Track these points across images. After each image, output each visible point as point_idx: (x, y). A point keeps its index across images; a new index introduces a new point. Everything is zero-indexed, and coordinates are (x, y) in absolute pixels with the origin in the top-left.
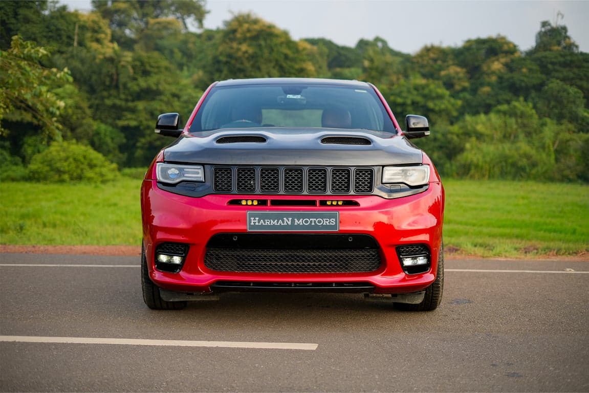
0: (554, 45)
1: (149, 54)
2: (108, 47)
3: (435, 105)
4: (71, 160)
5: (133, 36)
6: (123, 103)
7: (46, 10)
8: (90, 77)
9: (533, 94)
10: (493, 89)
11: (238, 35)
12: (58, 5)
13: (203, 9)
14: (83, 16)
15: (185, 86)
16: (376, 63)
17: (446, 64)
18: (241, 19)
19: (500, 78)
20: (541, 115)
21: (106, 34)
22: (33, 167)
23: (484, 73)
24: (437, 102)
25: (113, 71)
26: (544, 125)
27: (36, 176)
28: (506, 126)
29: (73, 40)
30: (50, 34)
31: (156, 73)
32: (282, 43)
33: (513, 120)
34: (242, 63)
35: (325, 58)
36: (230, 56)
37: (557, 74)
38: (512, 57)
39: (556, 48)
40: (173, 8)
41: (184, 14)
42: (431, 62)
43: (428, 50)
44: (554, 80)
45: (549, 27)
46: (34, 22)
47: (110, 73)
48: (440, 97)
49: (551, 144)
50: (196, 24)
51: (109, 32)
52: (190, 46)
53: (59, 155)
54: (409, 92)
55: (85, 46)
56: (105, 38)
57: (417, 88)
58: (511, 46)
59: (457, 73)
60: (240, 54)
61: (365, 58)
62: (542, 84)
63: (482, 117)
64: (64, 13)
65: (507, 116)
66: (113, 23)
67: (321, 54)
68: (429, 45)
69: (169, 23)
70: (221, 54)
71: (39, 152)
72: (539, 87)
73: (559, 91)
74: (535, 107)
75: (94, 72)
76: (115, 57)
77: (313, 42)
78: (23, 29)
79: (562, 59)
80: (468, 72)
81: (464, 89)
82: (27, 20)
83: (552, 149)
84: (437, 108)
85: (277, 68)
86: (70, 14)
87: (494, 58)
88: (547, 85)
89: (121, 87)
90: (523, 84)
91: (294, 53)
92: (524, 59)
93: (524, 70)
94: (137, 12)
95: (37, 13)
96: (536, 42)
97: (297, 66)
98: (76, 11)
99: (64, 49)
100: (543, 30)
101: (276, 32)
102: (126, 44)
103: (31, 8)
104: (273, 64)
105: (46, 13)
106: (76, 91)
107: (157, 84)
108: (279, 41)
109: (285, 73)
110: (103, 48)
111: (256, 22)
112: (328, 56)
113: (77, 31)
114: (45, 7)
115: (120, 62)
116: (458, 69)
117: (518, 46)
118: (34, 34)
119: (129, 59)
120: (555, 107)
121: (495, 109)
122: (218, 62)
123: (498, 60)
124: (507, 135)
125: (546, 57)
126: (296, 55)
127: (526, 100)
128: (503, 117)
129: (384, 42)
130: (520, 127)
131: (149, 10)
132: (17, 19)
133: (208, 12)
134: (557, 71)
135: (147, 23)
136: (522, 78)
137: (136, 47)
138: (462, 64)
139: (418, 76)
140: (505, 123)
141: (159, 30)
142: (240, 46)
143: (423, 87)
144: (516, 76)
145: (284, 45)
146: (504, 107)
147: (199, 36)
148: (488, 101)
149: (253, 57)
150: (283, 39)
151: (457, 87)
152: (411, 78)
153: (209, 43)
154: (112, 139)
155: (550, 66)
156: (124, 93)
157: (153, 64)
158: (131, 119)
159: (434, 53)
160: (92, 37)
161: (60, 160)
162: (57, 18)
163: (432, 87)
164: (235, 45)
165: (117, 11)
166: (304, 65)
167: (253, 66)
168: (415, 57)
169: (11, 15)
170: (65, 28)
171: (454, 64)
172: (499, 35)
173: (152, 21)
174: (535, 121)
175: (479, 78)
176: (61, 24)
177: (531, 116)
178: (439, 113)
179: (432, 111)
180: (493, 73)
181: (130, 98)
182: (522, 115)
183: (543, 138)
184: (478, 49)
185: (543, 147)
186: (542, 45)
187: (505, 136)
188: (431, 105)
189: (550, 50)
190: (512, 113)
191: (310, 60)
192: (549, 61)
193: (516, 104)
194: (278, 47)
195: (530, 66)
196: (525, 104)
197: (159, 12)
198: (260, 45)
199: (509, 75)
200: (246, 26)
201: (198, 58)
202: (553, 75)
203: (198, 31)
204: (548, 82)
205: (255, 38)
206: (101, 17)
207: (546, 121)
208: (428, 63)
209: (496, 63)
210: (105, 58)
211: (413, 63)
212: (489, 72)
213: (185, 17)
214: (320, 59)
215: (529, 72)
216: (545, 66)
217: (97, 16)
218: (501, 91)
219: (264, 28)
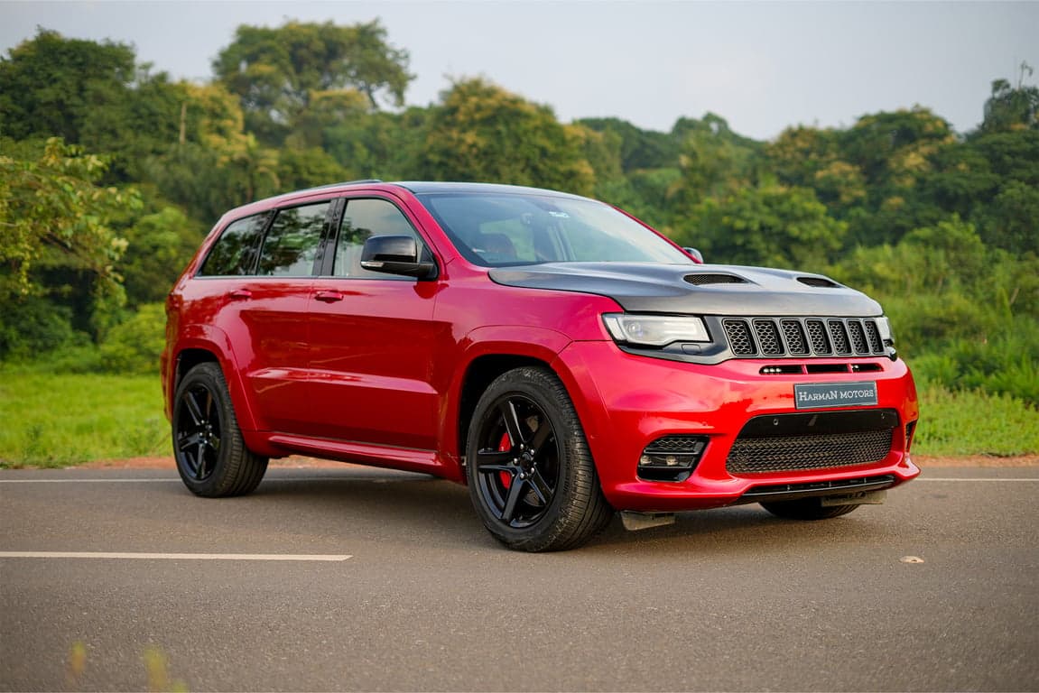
0: (1015, 123)
1: (309, 153)
2: (238, 142)
3: (802, 230)
5: (284, 122)
7: (133, 80)
8: (208, 194)
9: (979, 208)
10: (907, 201)
11: (461, 117)
12: (153, 72)
13: (404, 71)
14: (195, 90)
16: (702, 160)
17: (825, 159)
18: (465, 89)
19: (921, 181)
20: (991, 245)
21: (235, 120)
22: (107, 348)
23: (892, 172)
24: (805, 225)
25: (246, 183)
26: (996, 261)
27: (114, 364)
28: (928, 264)
29: (178, 131)
30: (139, 122)
32: (536, 128)
33: (941, 253)
34: (467, 165)
35: (618, 152)
36: (446, 153)
37: (1019, 173)
38: (941, 143)
39: (1019, 126)
40: (352, 73)
41: (372, 82)
42: (798, 155)
43: (793, 135)
44: (1014, 182)
45: (1007, 91)
46: (112, 103)
47: (241, 186)
48: (810, 216)
49: (1005, 295)
50: (392, 98)
51: (239, 115)
52: (383, 136)
53: (153, 327)
54: (755, 208)
55: (200, 143)
56: (234, 127)
57: (768, 202)
58: (939, 124)
59: (845, 174)
60: (463, 149)
61: (683, 152)
62: (995, 190)
63: (887, 250)
64: (162, 85)
65: (931, 248)
66: (250, 100)
67: (610, 146)
68: (795, 126)
69: (346, 97)
70: (431, 149)
71: (120, 322)
72: (989, 196)
73: (1023, 203)
74: (981, 231)
75: (213, 186)
76: (250, 159)
77: (595, 124)
78: (93, 114)
79: (1028, 146)
80: (864, 173)
81: (857, 202)
82: (100, 100)
83: (1007, 303)
84: (805, 236)
85: (528, 171)
86: (173, 87)
87: (909, 148)
88: (1003, 192)
90: (961, 192)
91: (557, 145)
92: (962, 147)
93: (962, 167)
94: (291, 80)
95: (117, 86)
96: (985, 116)
97: (562, 168)
98: (183, 81)
99: (164, 146)
100: (997, 95)
101: (527, 108)
102: (271, 135)
103: (107, 77)
104: (521, 165)
105: (133, 85)
106: (183, 218)
108: (531, 124)
109: (542, 180)
110: (229, 144)
111: (491, 93)
112: (623, 149)
113: (184, 115)
114: (130, 76)
115: (256, 167)
116: (847, 168)
117: (952, 125)
118: (111, 122)
119: (274, 162)
120: (1017, 230)
121: (909, 235)
122: (427, 163)
123: (915, 150)
124: (931, 280)
125: (1000, 143)
126: (561, 149)
127: (964, 218)
128: (923, 250)
129: (721, 122)
130: (954, 267)
131: (307, 76)
132: (84, 99)
133: (413, 78)
134: (1018, 166)
135: (307, 99)
136: (958, 180)
137: (290, 140)
138: (854, 159)
139: (774, 180)
140: (927, 259)
141: (328, 111)
142: (463, 136)
143: (780, 200)
144: (948, 177)
145: (540, 133)
146: (925, 232)
147: (397, 119)
148: (899, 222)
149: (486, 154)
150: (538, 123)
151: (845, 199)
152: (762, 184)
153: (413, 131)
155: (1007, 158)
157: (313, 169)
159: (804, 141)
160: (210, 125)
161: (154, 336)
162: (151, 95)
163: (795, 199)
164: (455, 134)
165: (256, 79)
166: (575, 166)
168: (772, 148)
169: (73, 90)
170: (165, 112)
171: (839, 159)
172: (917, 106)
173: (316, 95)
174: (980, 254)
175: (883, 182)
176: (159, 106)
177: (972, 247)
178: (809, 244)
179: (796, 240)
180: (908, 172)
182: (957, 245)
183: (992, 285)
184: (881, 132)
185: (992, 301)
186: (994, 123)
187: (926, 283)
188: (794, 230)
189: (1009, 131)
190: (940, 242)
191: (586, 157)
192: (1006, 149)
193: (946, 226)
194: (530, 135)
195: (972, 160)
196: (962, 225)
197: (328, 79)
198: (499, 133)
199: (936, 176)
200: (474, 100)
201: (397, 157)
202: (1012, 174)
203: (396, 111)
204: (1005, 186)
205: (490, 121)
206: (225, 91)
207: (999, 255)
208: (794, 158)
209: (913, 155)
210: (232, 161)
211: (767, 158)
212: (901, 170)
213: (373, 86)
214: (608, 155)
215: (971, 170)
216: (1000, 159)
217: (220, 90)
218: (921, 205)
219: (505, 103)
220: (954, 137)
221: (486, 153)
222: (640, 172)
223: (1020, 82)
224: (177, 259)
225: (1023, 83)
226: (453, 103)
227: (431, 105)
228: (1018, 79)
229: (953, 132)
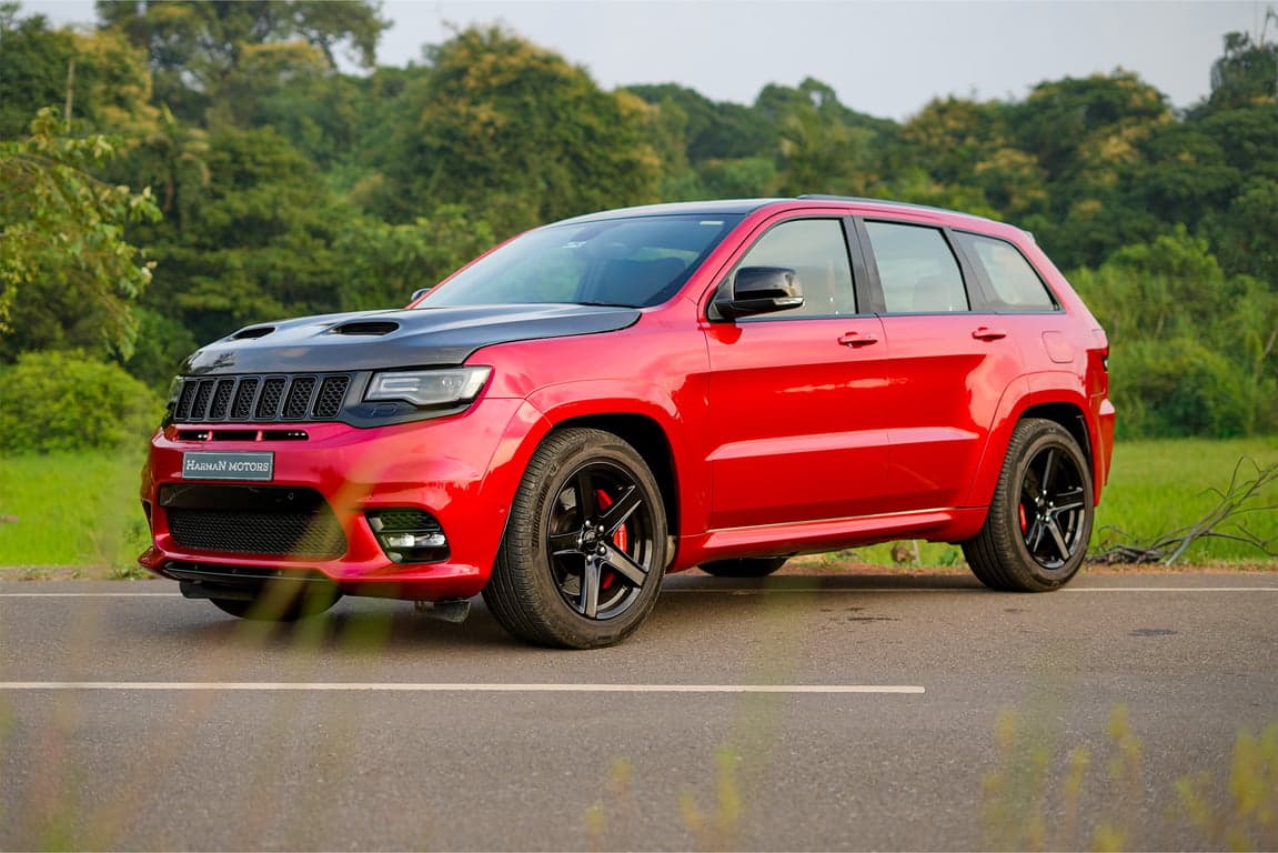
0: (1258, 95)
1: (253, 134)
2: (147, 117)
4: (70, 396)
5: (199, 88)
6: (192, 254)
9: (1210, 216)
10: (1106, 206)
11: (471, 83)
12: (22, 15)
13: (376, 16)
14: (85, 41)
15: (342, 210)
16: (812, 147)
17: (987, 145)
18: (474, 41)
19: (1126, 177)
20: (1231, 269)
21: (142, 86)
23: (1083, 165)
25: (166, 177)
26: (1241, 291)
28: (1144, 296)
29: (64, 101)
31: (269, 179)
32: (579, 99)
33: (1161, 283)
34: (480, 152)
35: (681, 135)
36: (450, 134)
37: (1266, 166)
38: (1154, 123)
39: (1262, 100)
40: (299, 17)
41: (329, 32)
42: (948, 139)
43: (941, 110)
44: (1260, 179)
45: (1246, 48)
47: (156, 182)
49: (1259, 342)
50: (358, 54)
51: (147, 78)
52: (345, 110)
53: (42, 386)
55: (92, 118)
56: (138, 97)
58: (1150, 96)
59: (1017, 167)
60: (475, 128)
61: (783, 134)
62: (1233, 191)
63: (1087, 273)
64: (39, 35)
65: (1147, 273)
66: (153, 57)
67: (671, 126)
68: (944, 98)
69: (292, 53)
70: (428, 129)
72: (1223, 199)
73: (1273, 209)
74: (1214, 249)
76: (170, 142)
77: (649, 94)
80: (1043, 165)
81: (1035, 208)
83: (1260, 355)
85: (567, 160)
86: (51, 35)
87: (1108, 130)
88: (1244, 194)
89: (185, 215)
90: (1184, 191)
91: (608, 124)
92: (1184, 130)
93: (1185, 157)
94: (210, 28)
96: (1213, 85)
97: (616, 157)
98: (69, 28)
100: (1230, 54)
101: (564, 72)
102: (189, 108)
104: (556, 153)
107: (275, 205)
108: (572, 93)
110: (133, 119)
111: (513, 47)
112: (688, 130)
113: (71, 78)
115: (179, 153)
116: (1020, 158)
117: (1166, 97)
119: (204, 147)
120: (1264, 247)
121: (1116, 254)
122: (422, 149)
123: (1118, 132)
124: (1148, 319)
125: (1239, 124)
126: (614, 129)
127: (1191, 232)
128: (1135, 275)
129: (825, 90)
130: (1181, 300)
131: (236, 22)
133: (389, 25)
134: (1265, 157)
135: (235, 55)
136: (1180, 176)
137: (211, 115)
138: (1030, 145)
139: (922, 175)
140: (1142, 288)
141: (266, 71)
142: (473, 109)
144: (1165, 172)
145: (583, 106)
146: (1138, 250)
147: (365, 85)
148: (1095, 236)
149: (504, 136)
150: (581, 91)
151: (1018, 202)
152: (904, 181)
154: (165, 344)
155: (1249, 145)
156: (192, 231)
157: (260, 158)
158: (213, 292)
159: (956, 118)
160: (106, 93)
161: (44, 398)
162: (21, 49)
164: (462, 107)
165: (162, 27)
166: (635, 155)
167: (506, 158)
168: (910, 129)
170: (41, 72)
171: (1006, 146)
172: (1119, 69)
173: (249, 50)
174: (1216, 282)
175: (1071, 178)
176: (33, 64)
177: (1206, 272)
180: (1108, 164)
181: (209, 241)
182: (1184, 269)
183: (1237, 325)
184: (1068, 107)
185: (1239, 348)
186: (1228, 94)
187: (1141, 323)
189: (1250, 106)
190: (1159, 265)
191: (649, 141)
192: (1247, 132)
193: (1169, 241)
194: (570, 108)
195: (1198, 147)
196: (1191, 240)
197: (264, 26)
198: (526, 105)
199: (1147, 170)
200: (489, 58)
201: (364, 141)
202: (1257, 168)
203: (363, 73)
204: (1246, 185)
205: (510, 89)
206: (129, 45)
207: (1243, 282)
208: (942, 142)
209: (1114, 140)
210: (144, 145)
211: (904, 142)
212: (1097, 161)
213: (330, 37)
214: (668, 138)
215: (1198, 161)
216: (1239, 147)
217: (119, 42)
218: (1128, 211)
219: (534, 63)
220: (1169, 112)
221: (506, 135)
222: (714, 163)
223: (1263, 37)
224: (68, 287)
225: (1267, 39)
226: (458, 63)
227: (411, 64)
228: (1260, 31)
229: (1169, 106)
